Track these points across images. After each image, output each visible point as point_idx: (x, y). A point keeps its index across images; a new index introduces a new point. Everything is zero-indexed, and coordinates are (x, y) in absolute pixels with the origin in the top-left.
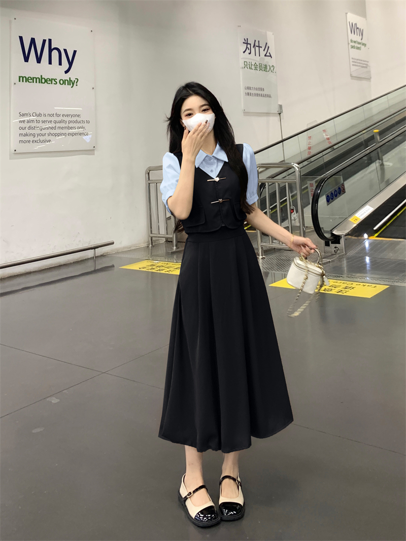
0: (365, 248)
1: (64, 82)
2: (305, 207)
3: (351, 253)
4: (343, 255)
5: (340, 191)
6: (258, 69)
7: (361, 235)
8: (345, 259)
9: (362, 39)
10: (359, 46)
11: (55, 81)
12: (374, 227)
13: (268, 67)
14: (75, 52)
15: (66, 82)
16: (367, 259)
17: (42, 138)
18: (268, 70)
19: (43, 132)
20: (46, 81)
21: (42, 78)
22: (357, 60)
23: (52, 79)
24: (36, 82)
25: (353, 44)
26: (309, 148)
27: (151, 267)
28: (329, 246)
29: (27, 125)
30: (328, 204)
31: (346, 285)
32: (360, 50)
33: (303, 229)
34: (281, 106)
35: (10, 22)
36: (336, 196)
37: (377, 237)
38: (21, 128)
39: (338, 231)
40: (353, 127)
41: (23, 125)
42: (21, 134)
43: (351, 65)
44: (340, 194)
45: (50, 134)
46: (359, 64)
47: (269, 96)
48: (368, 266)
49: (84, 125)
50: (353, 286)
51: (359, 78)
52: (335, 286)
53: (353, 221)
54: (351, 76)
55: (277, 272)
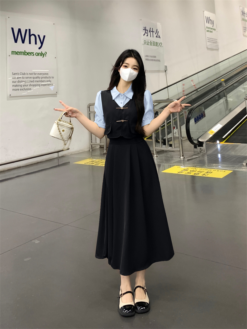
0: (217, 149)
1: (38, 54)
2: (182, 126)
3: (210, 152)
4: (205, 153)
5: (202, 116)
6: (152, 45)
7: (215, 141)
8: (206, 156)
9: (213, 26)
10: (211, 30)
11: (33, 54)
12: (223, 137)
13: (158, 44)
14: (44, 36)
15: (40, 54)
16: (219, 156)
17: (26, 88)
18: (158, 45)
19: (26, 84)
20: (28, 54)
21: (25, 52)
22: (211, 38)
23: (31, 53)
24: (22, 55)
25: (208, 29)
26: (184, 91)
27: (91, 163)
28: (196, 148)
29: (17, 80)
30: (195, 124)
31: (207, 171)
32: (212, 32)
33: (181, 138)
34: (166, 67)
35: (6, 19)
36: (200, 119)
37: (224, 142)
38: (13, 82)
39: (202, 139)
40: (208, 78)
41: (14, 80)
42: (13, 86)
43: (207, 41)
44: (202, 117)
45: (30, 85)
46: (211, 41)
47: (159, 61)
48: (220, 159)
49: (51, 79)
50: (211, 171)
51: (212, 49)
52: (201, 172)
53: (210, 133)
54: (207, 48)
55: (166, 164)
